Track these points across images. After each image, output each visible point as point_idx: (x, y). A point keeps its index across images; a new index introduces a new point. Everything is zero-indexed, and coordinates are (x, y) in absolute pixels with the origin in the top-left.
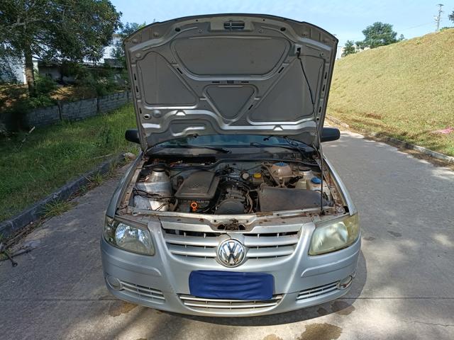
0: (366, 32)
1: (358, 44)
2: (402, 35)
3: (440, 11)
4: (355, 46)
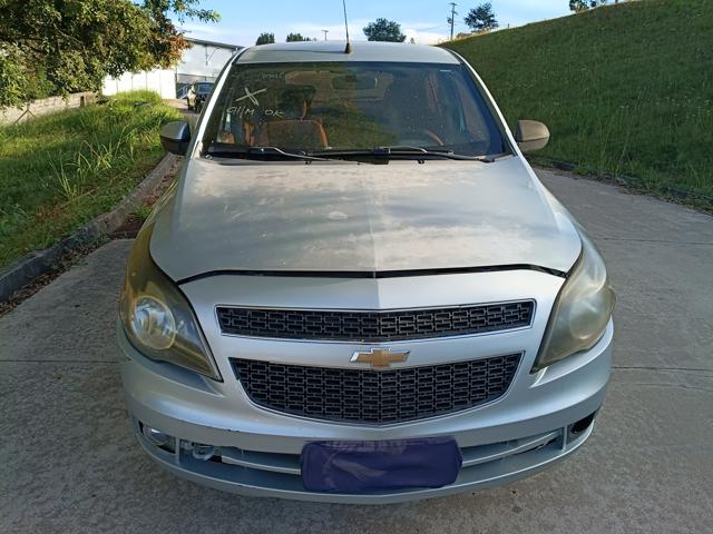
3: (454, 12)
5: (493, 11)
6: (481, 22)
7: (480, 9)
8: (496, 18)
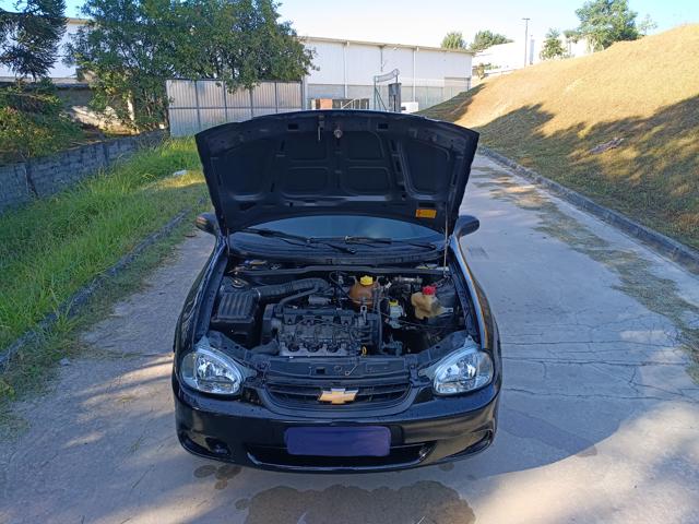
0: (579, 13)
1: (568, 34)
4: (562, 38)
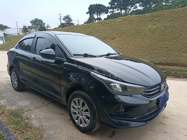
0: (31, 22)
1: (29, 27)
2: (48, 24)
5: (70, 16)
6: (67, 20)
7: (66, 16)
8: (71, 18)
